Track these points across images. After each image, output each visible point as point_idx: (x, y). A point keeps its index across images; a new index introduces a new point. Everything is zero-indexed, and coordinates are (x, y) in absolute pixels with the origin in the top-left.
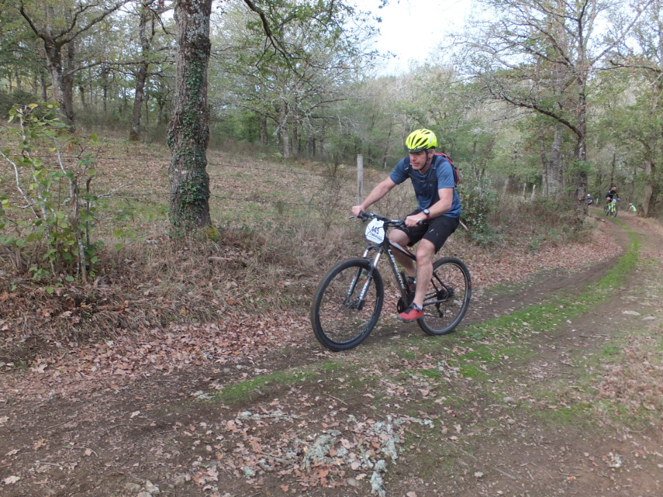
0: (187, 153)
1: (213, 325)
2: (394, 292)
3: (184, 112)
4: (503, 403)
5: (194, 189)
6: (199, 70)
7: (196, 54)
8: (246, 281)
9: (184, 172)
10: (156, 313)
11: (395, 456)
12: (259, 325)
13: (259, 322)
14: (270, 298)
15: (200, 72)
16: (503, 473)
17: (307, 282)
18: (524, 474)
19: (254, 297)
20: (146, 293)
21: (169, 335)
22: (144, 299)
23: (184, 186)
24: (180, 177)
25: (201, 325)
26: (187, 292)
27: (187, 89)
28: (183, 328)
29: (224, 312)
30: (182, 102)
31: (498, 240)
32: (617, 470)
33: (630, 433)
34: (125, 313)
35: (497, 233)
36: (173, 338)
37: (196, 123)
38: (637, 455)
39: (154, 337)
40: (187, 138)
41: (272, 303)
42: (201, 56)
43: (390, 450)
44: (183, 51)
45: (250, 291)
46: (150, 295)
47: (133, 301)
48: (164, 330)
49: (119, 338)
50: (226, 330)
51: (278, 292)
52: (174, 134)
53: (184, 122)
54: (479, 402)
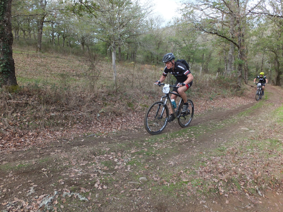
17: (67, 113)
51: (45, 119)
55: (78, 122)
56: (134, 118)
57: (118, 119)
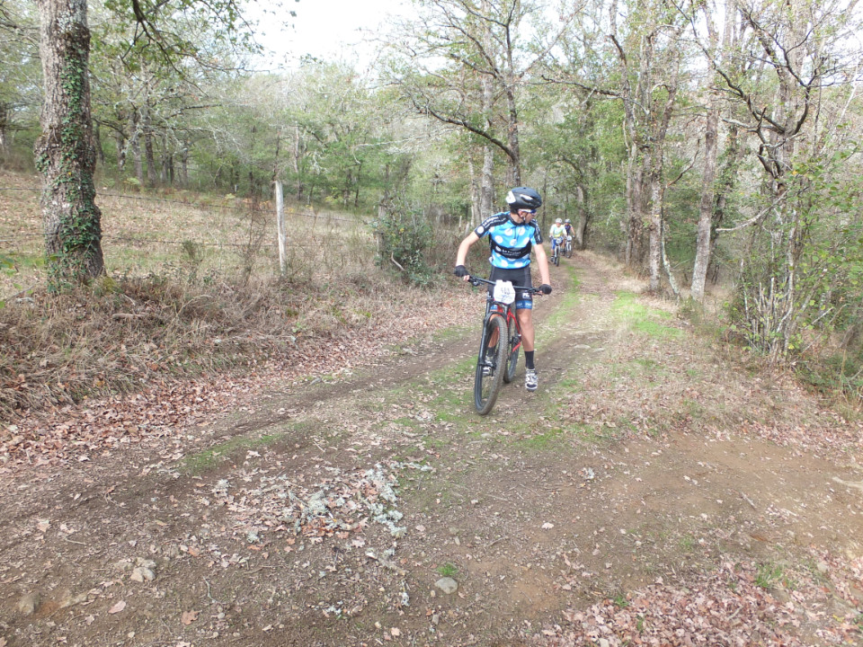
0: (69, 180)
1: (139, 396)
2: (337, 345)
3: (60, 126)
4: (481, 439)
5: (83, 227)
6: (79, 71)
7: (74, 50)
8: (166, 340)
9: (66, 205)
10: (63, 387)
11: (394, 499)
12: (195, 391)
13: (194, 388)
14: (201, 359)
15: (80, 74)
16: (495, 498)
17: (239, 338)
18: (514, 496)
19: (181, 360)
20: (44, 363)
21: (87, 411)
22: (43, 371)
23: (68, 223)
24: (61, 212)
25: (123, 398)
26: (96, 359)
27: (63, 95)
28: (102, 403)
29: (148, 380)
30: (57, 112)
31: (438, 281)
32: (592, 480)
33: (599, 449)
34: (22, 389)
35: (435, 272)
36: (94, 415)
37: (79, 140)
38: (606, 467)
39: (68, 415)
40: (69, 161)
41: (203, 365)
42: (81, 52)
43: (388, 494)
44: (54, 44)
45: (175, 352)
46: (49, 366)
47: (29, 375)
48: (78, 407)
49: (22, 421)
50: (156, 400)
51: (208, 351)
52: (49, 155)
53: (63, 139)
54: (459, 441)
55: (266, 355)
56: (357, 342)
57: (328, 344)
